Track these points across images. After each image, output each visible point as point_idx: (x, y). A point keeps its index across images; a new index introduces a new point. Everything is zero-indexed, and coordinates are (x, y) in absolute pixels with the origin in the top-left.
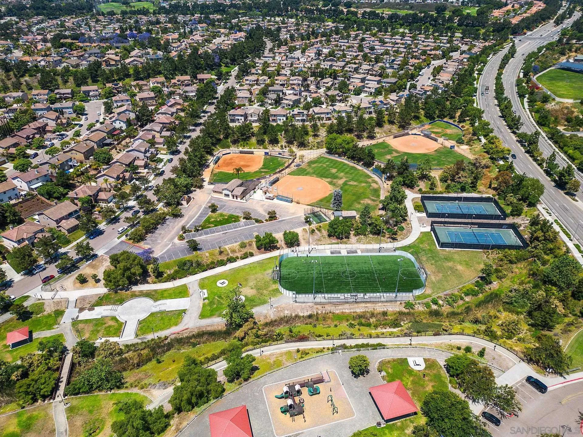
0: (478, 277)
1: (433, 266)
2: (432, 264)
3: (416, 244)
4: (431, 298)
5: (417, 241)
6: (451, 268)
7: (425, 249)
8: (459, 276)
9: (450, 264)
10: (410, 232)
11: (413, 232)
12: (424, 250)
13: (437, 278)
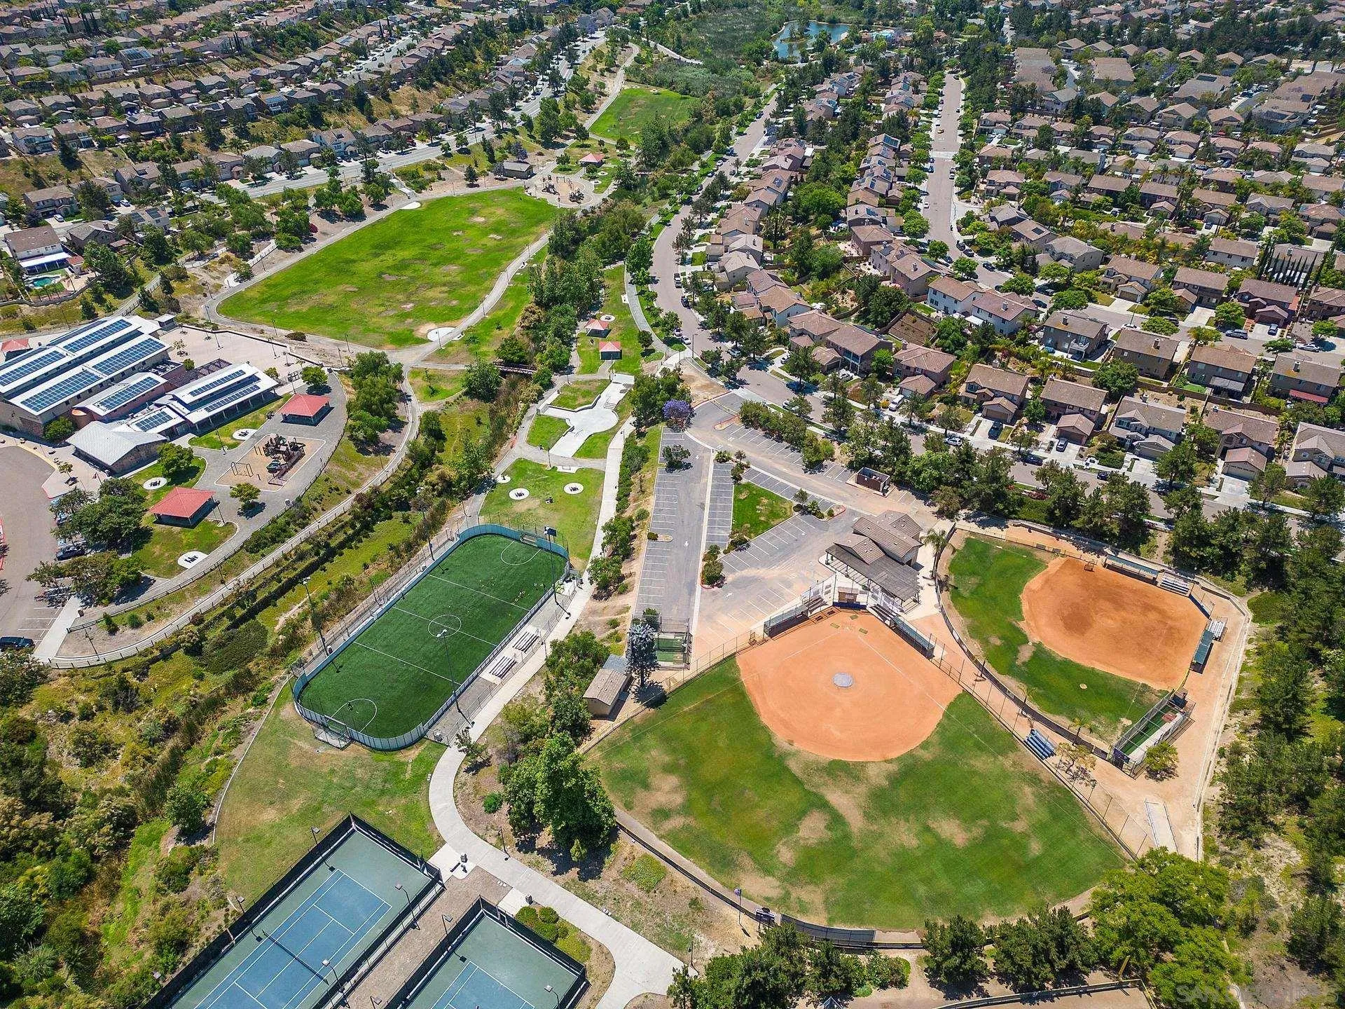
0: (212, 824)
1: (326, 770)
2: (333, 771)
3: (416, 797)
4: (272, 701)
5: (422, 804)
6: (286, 796)
7: (385, 799)
8: (254, 793)
9: (296, 804)
10: (467, 820)
11: (461, 826)
12: (383, 792)
13: (293, 752)
